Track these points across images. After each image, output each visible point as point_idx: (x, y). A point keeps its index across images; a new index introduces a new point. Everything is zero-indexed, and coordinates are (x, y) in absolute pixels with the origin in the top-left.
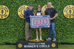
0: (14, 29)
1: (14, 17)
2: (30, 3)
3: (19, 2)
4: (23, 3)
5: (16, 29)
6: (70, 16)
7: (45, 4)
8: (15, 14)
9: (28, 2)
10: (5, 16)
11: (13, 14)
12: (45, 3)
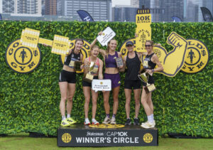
0: (52, 99)
1: (53, 69)
2: (92, 34)
3: (65, 30)
4: (75, 34)
5: (55, 97)
6: (191, 67)
7: (129, 37)
8: (53, 62)
9: (88, 30)
10: (30, 66)
11: (48, 61)
12: (128, 33)
